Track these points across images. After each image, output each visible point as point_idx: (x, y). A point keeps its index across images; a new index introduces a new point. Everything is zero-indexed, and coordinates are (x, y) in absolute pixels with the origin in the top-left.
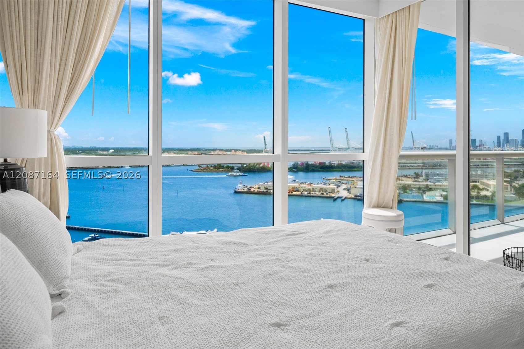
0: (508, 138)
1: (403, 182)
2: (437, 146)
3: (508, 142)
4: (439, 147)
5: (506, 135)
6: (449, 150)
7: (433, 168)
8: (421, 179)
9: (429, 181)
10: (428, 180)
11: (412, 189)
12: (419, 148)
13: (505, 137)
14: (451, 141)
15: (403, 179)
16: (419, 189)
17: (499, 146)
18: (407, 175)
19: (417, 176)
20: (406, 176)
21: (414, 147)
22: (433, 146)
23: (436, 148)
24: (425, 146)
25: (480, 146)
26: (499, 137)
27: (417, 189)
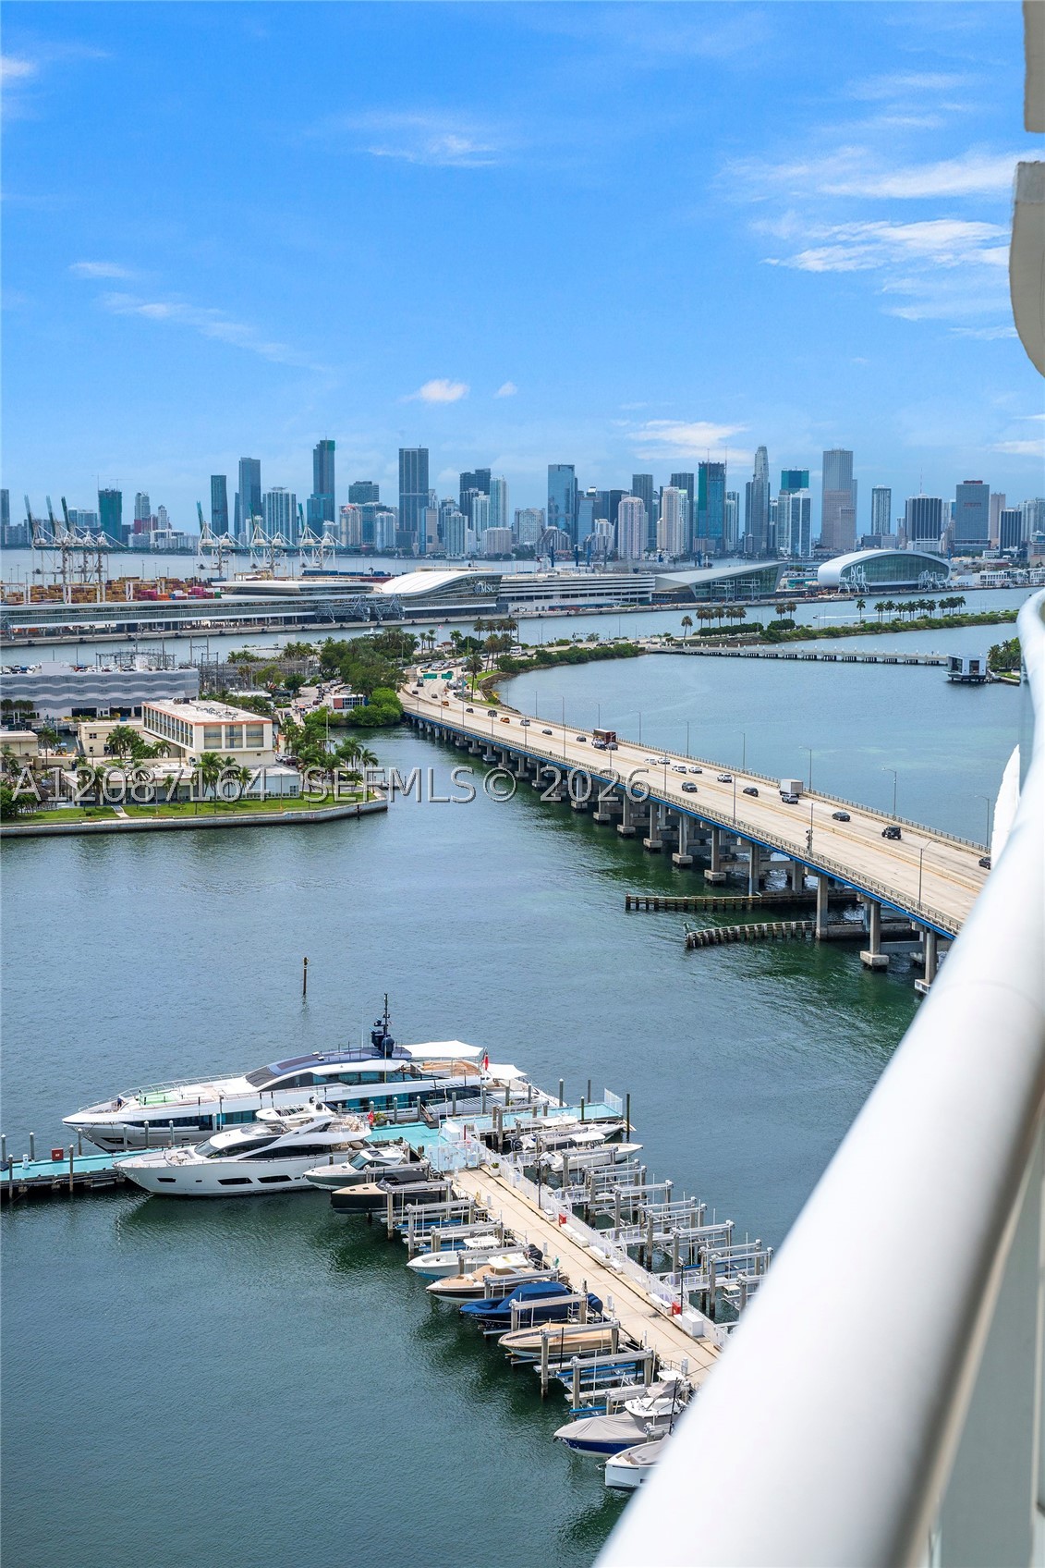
0: (256, 489)
3: (256, 508)
5: (250, 470)
13: (243, 484)
17: (220, 528)
25: (139, 525)
26: (219, 483)
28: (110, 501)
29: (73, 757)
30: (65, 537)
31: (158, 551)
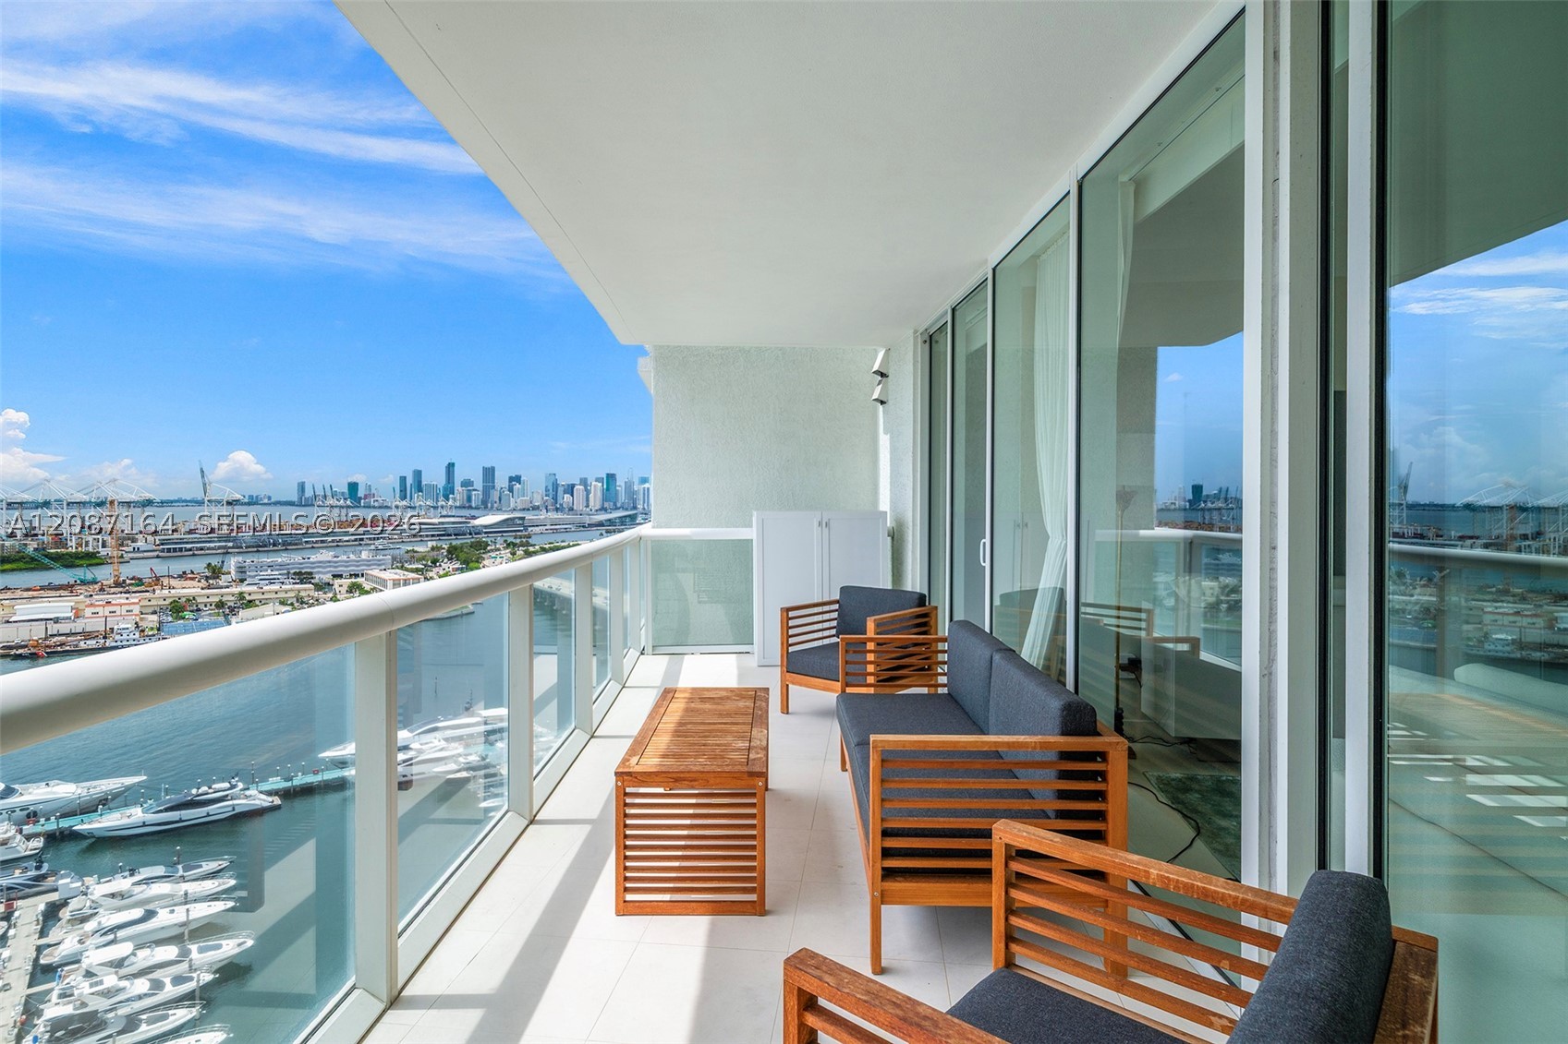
0: (420, 482)
1: (173, 591)
2: (269, 498)
3: (420, 489)
4: (273, 500)
5: (418, 474)
6: (297, 505)
7: (258, 551)
8: (223, 580)
9: (246, 582)
10: (242, 581)
11: (202, 607)
12: (219, 502)
13: (414, 481)
14: (302, 487)
15: (173, 582)
16: (220, 605)
17: (403, 497)
18: (184, 573)
19: (216, 572)
20: (183, 576)
21: (206, 499)
22: (257, 497)
23: (266, 501)
24: (238, 496)
25: (366, 497)
26: (403, 479)
27: (213, 607)
28: (353, 487)
29: (331, 595)
30: (331, 501)
31: (374, 507)
